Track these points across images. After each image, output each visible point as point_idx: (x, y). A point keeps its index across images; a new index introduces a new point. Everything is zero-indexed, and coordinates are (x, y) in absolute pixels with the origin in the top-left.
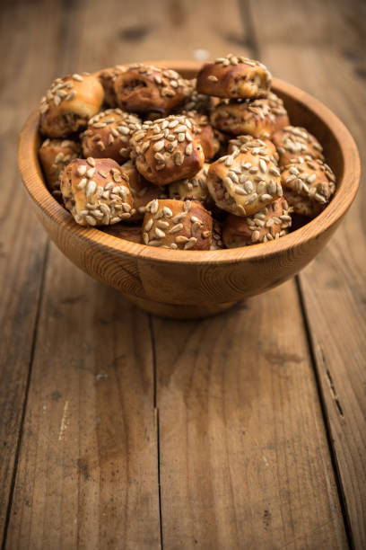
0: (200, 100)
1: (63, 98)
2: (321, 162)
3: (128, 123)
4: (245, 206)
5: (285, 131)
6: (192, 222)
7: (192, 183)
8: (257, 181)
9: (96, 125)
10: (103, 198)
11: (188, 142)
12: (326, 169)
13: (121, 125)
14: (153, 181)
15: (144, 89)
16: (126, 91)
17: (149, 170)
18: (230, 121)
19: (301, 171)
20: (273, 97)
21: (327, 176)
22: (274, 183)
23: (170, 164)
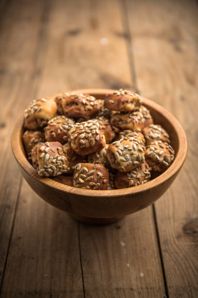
0: (106, 111)
1: (35, 110)
2: (167, 144)
3: (68, 123)
4: (125, 167)
5: (150, 127)
6: (98, 175)
7: (99, 154)
8: (132, 154)
9: (51, 124)
10: (53, 163)
11: (97, 134)
12: (170, 148)
13: (64, 124)
14: (79, 153)
15: (76, 106)
16: (68, 107)
17: (77, 148)
18: (120, 123)
19: (156, 149)
20: (145, 109)
21: (169, 151)
22: (140, 156)
23: (88, 145)
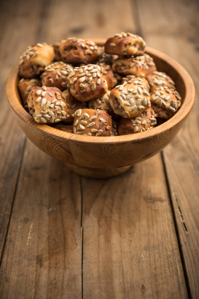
0: (107, 57)
1: (31, 56)
2: (173, 90)
3: (66, 69)
4: (129, 112)
5: (153, 74)
6: (100, 121)
7: (101, 101)
8: (137, 98)
9: (49, 70)
10: (50, 108)
11: (98, 77)
12: (176, 94)
13: (62, 70)
14: (78, 99)
15: (75, 51)
16: (66, 52)
17: (77, 93)
18: (123, 68)
19: (161, 94)
20: (148, 56)
21: (176, 97)
22: (146, 100)
23: (88, 90)
